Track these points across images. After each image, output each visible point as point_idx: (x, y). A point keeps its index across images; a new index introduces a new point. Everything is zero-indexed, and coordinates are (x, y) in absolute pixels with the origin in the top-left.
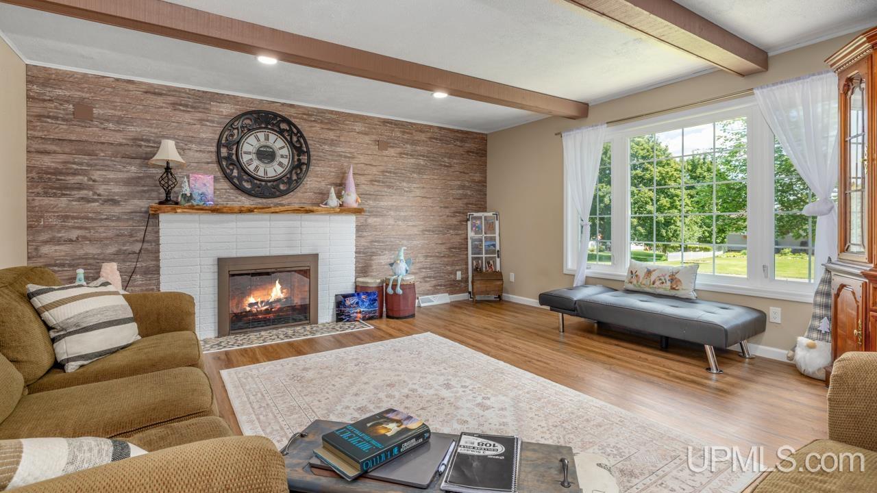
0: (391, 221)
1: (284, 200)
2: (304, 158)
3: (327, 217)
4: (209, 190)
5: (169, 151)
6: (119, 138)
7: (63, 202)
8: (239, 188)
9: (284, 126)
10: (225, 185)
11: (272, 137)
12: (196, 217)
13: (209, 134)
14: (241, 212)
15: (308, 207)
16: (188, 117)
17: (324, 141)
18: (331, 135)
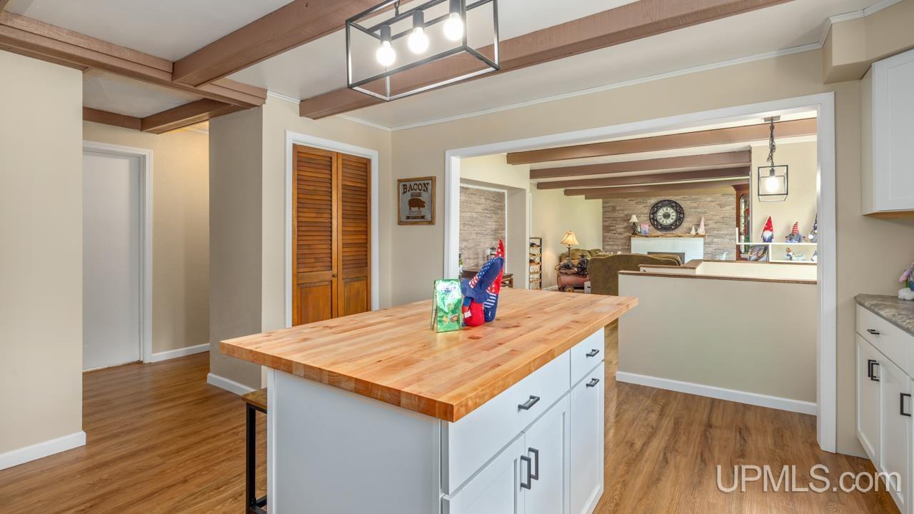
0: (728, 240)
1: (674, 232)
2: (682, 216)
3: (689, 239)
4: (647, 230)
5: (634, 219)
6: (622, 215)
7: (609, 234)
8: (657, 228)
9: (674, 204)
10: (652, 227)
11: (669, 209)
12: (641, 238)
13: (647, 211)
14: (655, 237)
15: (680, 235)
16: (641, 206)
17: (692, 208)
18: (695, 205)
